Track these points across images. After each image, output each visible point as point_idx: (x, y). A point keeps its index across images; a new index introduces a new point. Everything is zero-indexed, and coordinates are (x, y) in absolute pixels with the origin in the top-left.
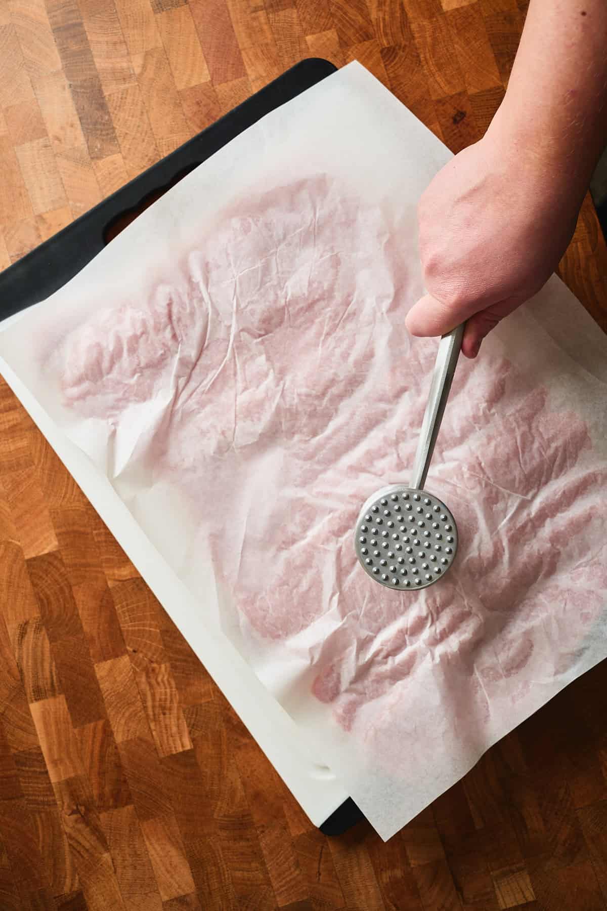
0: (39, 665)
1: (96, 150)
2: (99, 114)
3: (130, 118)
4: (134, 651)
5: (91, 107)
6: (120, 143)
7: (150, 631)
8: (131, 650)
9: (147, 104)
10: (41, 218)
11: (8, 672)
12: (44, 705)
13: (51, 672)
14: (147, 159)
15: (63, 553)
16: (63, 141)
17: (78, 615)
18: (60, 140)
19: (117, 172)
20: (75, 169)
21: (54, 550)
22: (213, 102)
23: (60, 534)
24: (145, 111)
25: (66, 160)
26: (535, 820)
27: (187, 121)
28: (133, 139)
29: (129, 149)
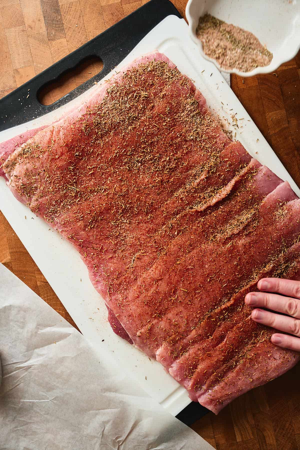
1: (52, 35)
2: (55, 15)
3: (73, 19)
5: (51, 11)
6: (66, 33)
9: (83, 12)
10: (17, 71)
14: (80, 43)
15: (13, 264)
16: (33, 28)
18: (32, 28)
20: (38, 45)
21: (8, 261)
22: (121, 14)
23: (12, 252)
24: (82, 16)
25: (34, 39)
26: (271, 439)
27: (105, 23)
28: (73, 31)
29: (71, 36)
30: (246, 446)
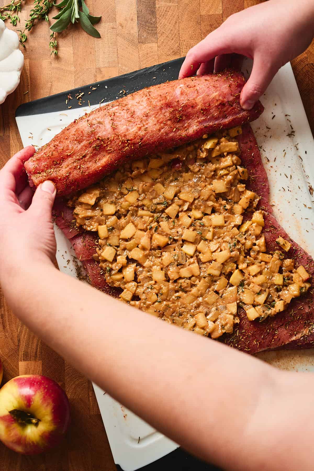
0: (31, 339)
1: (143, 37)
2: (150, 17)
3: (168, 24)
5: (146, 12)
6: (158, 37)
9: (180, 18)
10: (99, 70)
11: (11, 339)
12: (27, 364)
13: (37, 346)
14: (172, 51)
16: (124, 27)
18: (122, 27)
19: (152, 54)
20: (127, 46)
24: (178, 22)
25: (123, 39)
27: (202, 34)
28: (167, 37)
29: (163, 42)
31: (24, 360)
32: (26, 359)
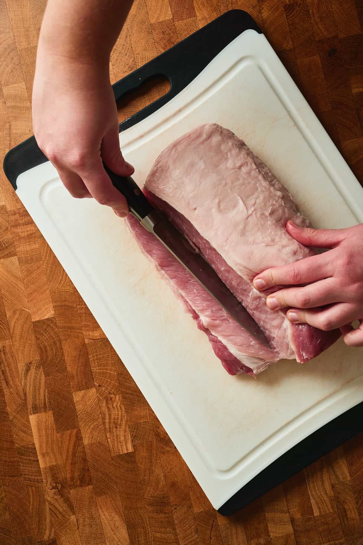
0: (37, 391)
4: (99, 386)
7: (111, 373)
8: (98, 385)
9: (130, 31)
11: (17, 394)
12: (38, 417)
13: (44, 396)
14: (127, 67)
15: (57, 319)
17: (64, 360)
21: (51, 317)
22: (173, 33)
23: (56, 306)
24: (128, 36)
26: (353, 512)
27: (156, 44)
28: (119, 53)
29: (117, 59)
30: (325, 522)
31: (33, 413)
32: (35, 412)
